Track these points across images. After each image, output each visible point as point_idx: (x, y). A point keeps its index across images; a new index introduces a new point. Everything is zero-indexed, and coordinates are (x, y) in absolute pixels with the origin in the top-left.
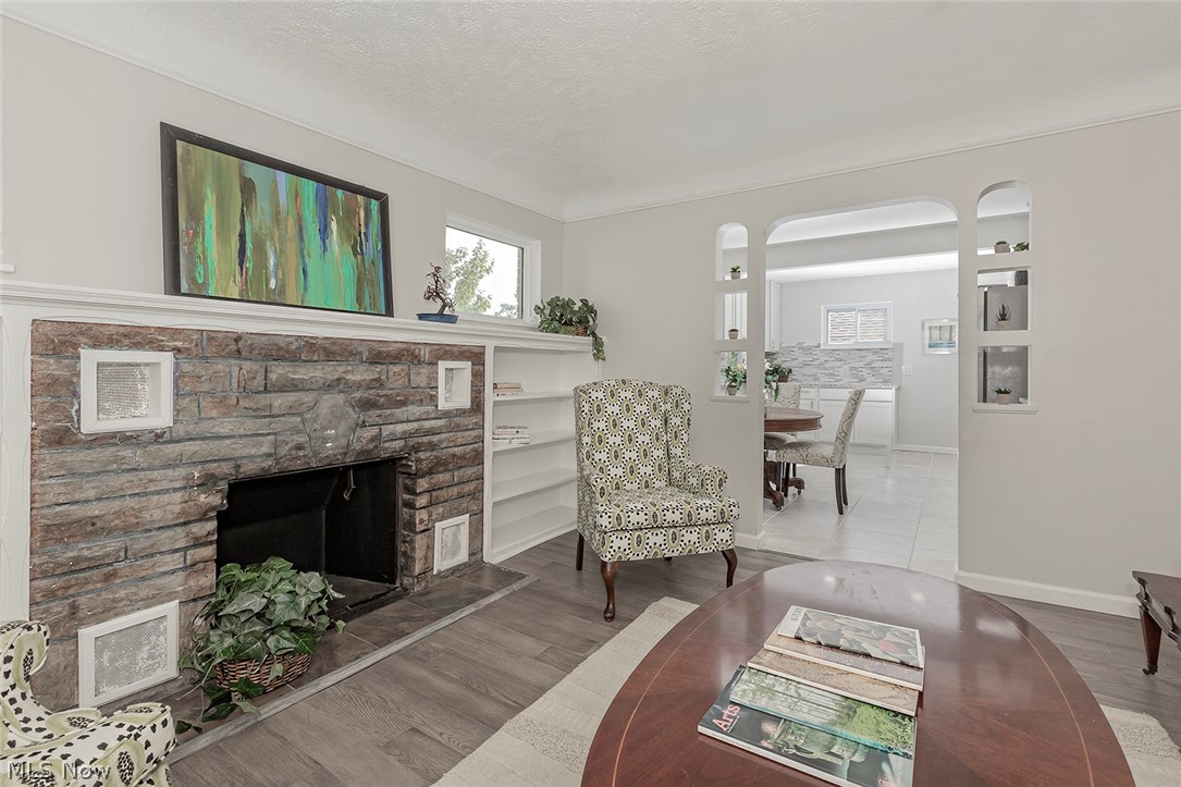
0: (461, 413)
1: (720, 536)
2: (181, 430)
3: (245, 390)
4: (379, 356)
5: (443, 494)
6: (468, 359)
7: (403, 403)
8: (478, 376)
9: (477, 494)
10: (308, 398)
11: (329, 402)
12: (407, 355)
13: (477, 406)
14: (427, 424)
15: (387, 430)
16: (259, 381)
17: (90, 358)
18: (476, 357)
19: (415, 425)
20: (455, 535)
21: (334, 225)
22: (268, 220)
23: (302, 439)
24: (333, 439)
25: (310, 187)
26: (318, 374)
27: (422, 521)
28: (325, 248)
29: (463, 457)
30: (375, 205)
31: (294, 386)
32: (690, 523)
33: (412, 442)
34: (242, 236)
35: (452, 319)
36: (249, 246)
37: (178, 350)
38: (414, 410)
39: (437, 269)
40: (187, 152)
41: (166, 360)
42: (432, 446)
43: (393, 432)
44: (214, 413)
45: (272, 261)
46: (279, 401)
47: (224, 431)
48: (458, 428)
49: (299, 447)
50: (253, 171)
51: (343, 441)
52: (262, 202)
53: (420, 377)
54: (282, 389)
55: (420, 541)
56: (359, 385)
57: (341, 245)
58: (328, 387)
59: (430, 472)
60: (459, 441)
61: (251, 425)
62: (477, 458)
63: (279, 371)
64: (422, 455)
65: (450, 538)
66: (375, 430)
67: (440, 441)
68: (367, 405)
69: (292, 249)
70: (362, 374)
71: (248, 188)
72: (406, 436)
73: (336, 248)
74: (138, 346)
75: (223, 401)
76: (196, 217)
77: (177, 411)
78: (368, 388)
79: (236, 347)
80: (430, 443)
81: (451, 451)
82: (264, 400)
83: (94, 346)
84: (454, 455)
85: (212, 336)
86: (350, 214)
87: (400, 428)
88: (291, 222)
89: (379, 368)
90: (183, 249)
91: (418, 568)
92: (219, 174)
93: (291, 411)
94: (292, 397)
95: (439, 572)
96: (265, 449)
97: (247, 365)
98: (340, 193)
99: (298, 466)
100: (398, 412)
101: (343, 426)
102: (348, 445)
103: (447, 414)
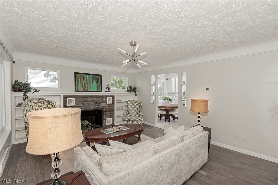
0: (111, 104)
1: (139, 123)
2: (76, 106)
3: (82, 102)
4: (98, 97)
5: (108, 115)
6: (112, 97)
7: (102, 103)
8: (113, 99)
9: (113, 115)
10: (89, 102)
11: (91, 103)
12: (102, 97)
13: (113, 103)
14: (105, 106)
15: (99, 106)
16: (83, 100)
17: (68, 99)
18: (113, 96)
19: (103, 106)
20: (110, 120)
21: (94, 80)
22: (86, 81)
23: (88, 107)
24: (92, 107)
25: (91, 76)
26: (90, 99)
27: (104, 118)
28: (93, 83)
29: (111, 110)
30: (100, 76)
31: (87, 101)
32: (135, 120)
33: (103, 108)
34: (83, 83)
35: (110, 92)
36: (84, 84)
37: (75, 98)
38: (103, 104)
39: (108, 84)
40: (77, 75)
41: (74, 98)
42: (106, 108)
43: (100, 106)
44: (79, 104)
45: (86, 86)
46: (86, 103)
47: (80, 106)
48: (110, 106)
49: (88, 108)
50: (84, 75)
51: (93, 107)
52: (85, 79)
53: (104, 100)
54: (86, 101)
55: (104, 121)
56: (95, 101)
57: (95, 83)
58: (91, 101)
59: (106, 112)
60: (110, 108)
61: (82, 105)
62: (113, 110)
63: (86, 99)
64: (104, 110)
65: (109, 121)
66: (98, 106)
67: (107, 108)
68: (96, 103)
69: (89, 84)
70: (96, 99)
71: (84, 77)
72: (102, 107)
73: (94, 83)
74: (71, 97)
75: (80, 103)
76: (78, 82)
77: (75, 104)
78: (97, 101)
79: (81, 97)
80: (105, 108)
81: (109, 109)
82: (84, 102)
83: (68, 98)
84: (109, 110)
85: (78, 96)
86: (96, 78)
87: (101, 106)
88: (89, 81)
89: (98, 98)
90: (77, 86)
91: (104, 124)
92: (80, 77)
93: (87, 104)
94: (87, 102)
95: (107, 125)
96: (84, 108)
97: (82, 99)
98: (95, 76)
99: (88, 110)
100: (101, 104)
101: (93, 106)
102: (94, 108)
103: (108, 104)
